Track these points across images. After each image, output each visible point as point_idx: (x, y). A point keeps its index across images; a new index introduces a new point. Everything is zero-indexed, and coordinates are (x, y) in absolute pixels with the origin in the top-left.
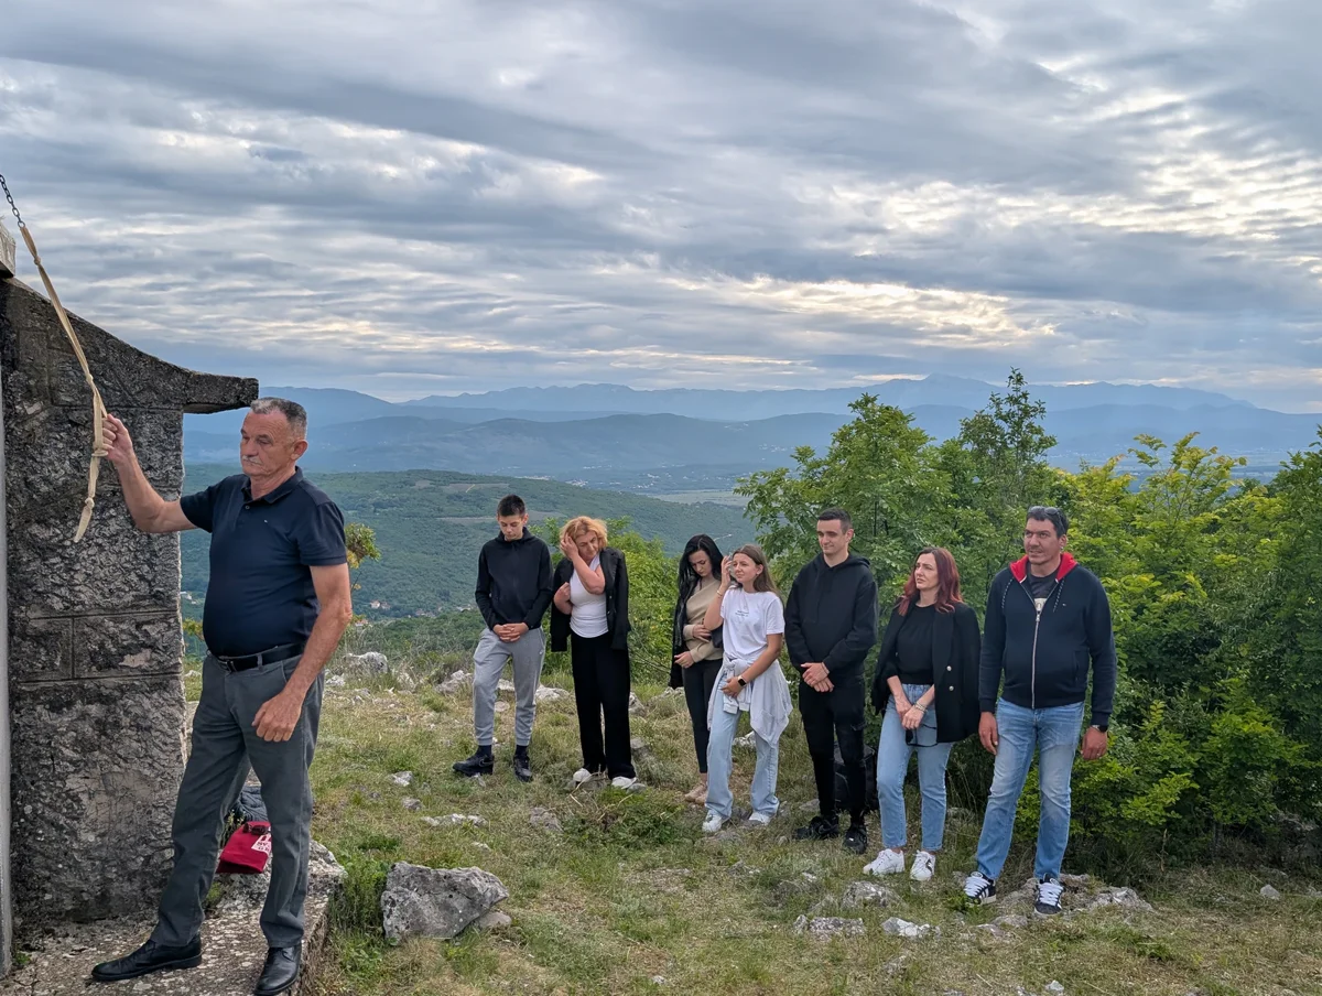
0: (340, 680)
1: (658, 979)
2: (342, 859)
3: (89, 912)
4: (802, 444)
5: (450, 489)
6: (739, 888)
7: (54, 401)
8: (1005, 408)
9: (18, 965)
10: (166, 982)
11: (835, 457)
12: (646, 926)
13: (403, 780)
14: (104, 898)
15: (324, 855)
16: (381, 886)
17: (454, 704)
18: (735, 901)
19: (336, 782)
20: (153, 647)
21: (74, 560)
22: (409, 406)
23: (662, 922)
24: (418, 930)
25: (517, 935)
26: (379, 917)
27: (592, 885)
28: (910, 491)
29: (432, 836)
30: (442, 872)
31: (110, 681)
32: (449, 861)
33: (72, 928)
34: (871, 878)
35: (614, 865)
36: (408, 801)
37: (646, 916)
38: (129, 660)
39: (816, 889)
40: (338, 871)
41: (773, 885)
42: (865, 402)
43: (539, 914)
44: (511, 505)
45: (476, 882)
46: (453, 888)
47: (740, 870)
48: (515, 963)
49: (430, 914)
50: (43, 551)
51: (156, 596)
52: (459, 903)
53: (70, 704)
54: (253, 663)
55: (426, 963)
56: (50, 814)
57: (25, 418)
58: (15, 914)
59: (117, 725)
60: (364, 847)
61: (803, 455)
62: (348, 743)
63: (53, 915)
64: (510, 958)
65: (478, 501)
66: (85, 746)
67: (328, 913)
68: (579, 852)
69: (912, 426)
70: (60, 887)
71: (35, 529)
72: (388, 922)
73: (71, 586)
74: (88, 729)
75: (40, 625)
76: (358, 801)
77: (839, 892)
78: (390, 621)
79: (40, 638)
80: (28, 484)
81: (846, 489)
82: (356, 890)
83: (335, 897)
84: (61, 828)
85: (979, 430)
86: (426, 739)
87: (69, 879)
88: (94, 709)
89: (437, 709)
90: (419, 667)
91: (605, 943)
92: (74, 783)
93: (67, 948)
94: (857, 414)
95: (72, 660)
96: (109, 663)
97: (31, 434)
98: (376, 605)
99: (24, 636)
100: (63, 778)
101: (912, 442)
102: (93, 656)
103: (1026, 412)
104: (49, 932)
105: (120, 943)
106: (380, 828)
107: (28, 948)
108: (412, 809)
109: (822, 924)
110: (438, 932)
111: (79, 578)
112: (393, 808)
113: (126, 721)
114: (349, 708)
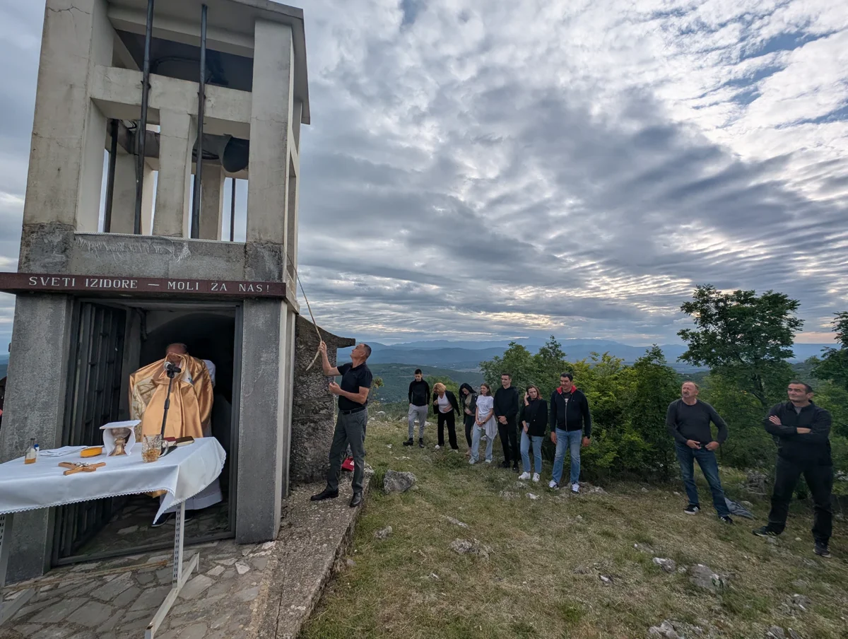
0: (373, 419)
1: (460, 508)
2: (373, 468)
3: (309, 480)
4: (496, 355)
5: (401, 368)
6: (483, 482)
7: (307, 345)
8: (550, 346)
9: (290, 495)
10: (327, 501)
11: (505, 358)
12: (456, 492)
13: (390, 446)
14: (312, 476)
15: (369, 467)
16: (384, 476)
17: (403, 426)
18: (481, 485)
19: (372, 447)
20: (327, 409)
21: (310, 385)
22: (392, 346)
23: (461, 491)
24: (393, 489)
25: (420, 492)
26: (383, 485)
27: (441, 479)
28: (526, 369)
29: (397, 462)
30: (400, 473)
31: (317, 417)
32: (402, 470)
33: (304, 485)
34: (521, 480)
35: (447, 473)
36: (391, 452)
37: (457, 489)
38: (321, 412)
39: (505, 483)
40: (372, 471)
41: (492, 481)
42: (512, 344)
43: (426, 486)
44: (418, 372)
45: (409, 476)
46: (403, 478)
47: (483, 476)
48: (420, 501)
49: (396, 484)
50: (303, 383)
51: (328, 395)
52: (404, 482)
53: (306, 423)
54: (348, 413)
55: (396, 499)
56: (300, 453)
57: (300, 349)
58: (290, 480)
59: (318, 429)
60: (379, 465)
61: (496, 358)
62: (375, 436)
63: (299, 481)
64: (419, 499)
65: (408, 372)
66: (309, 434)
67: (370, 482)
68: (437, 469)
69: (526, 350)
70: (301, 473)
71: (301, 377)
72: (385, 487)
73: (308, 392)
74: (310, 430)
75: (300, 402)
76: (377, 452)
77: (512, 485)
78: (386, 404)
79: (300, 406)
80: (300, 366)
81: (509, 368)
82: (377, 477)
83: (371, 479)
84: (302, 457)
85: (544, 351)
86: (396, 435)
87: (304, 471)
88: (312, 425)
89: (398, 427)
90: (393, 416)
91: (445, 497)
92: (306, 445)
93: (302, 490)
94: (511, 347)
95: (307, 411)
96: (317, 413)
97: (301, 353)
98: (382, 399)
99: (296, 405)
100: (304, 443)
101: (526, 354)
102: (313, 410)
103: (556, 346)
104: (298, 486)
105: (317, 490)
106: (383, 460)
107: (292, 490)
108: (392, 455)
109: (507, 494)
110: (399, 491)
111: (310, 390)
112: (388, 454)
113: (320, 428)
114: (375, 426)
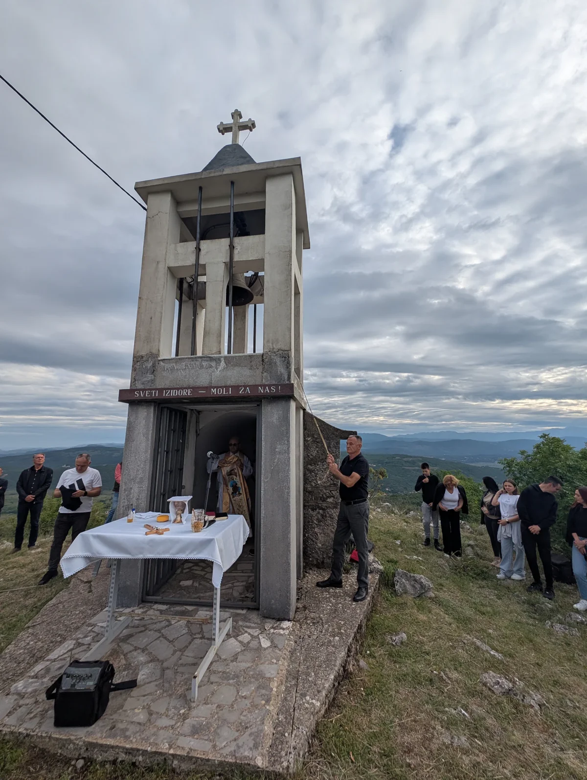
0: (379, 510)
2: (382, 564)
3: (320, 566)
4: (522, 449)
5: (405, 459)
6: (519, 603)
7: (314, 437)
9: (304, 576)
10: (337, 591)
11: (536, 454)
12: (483, 609)
13: (398, 542)
14: (323, 562)
15: (377, 562)
16: (394, 575)
18: (518, 608)
19: (380, 540)
20: (334, 497)
21: (317, 474)
22: (394, 437)
23: (489, 609)
24: (406, 592)
25: (436, 600)
26: (393, 585)
27: (462, 589)
28: (569, 466)
29: (408, 562)
30: (412, 575)
31: (324, 505)
32: (414, 571)
33: (316, 569)
34: (577, 611)
35: (469, 583)
36: (400, 550)
37: (483, 605)
38: (329, 500)
39: (552, 611)
40: (381, 567)
41: (533, 605)
42: (544, 436)
43: (444, 595)
44: (425, 466)
45: (423, 580)
46: (415, 580)
48: (437, 611)
49: (409, 587)
50: (311, 471)
51: (334, 484)
52: (418, 586)
53: (316, 509)
54: (350, 504)
55: (409, 604)
56: (311, 537)
57: (308, 441)
58: (303, 562)
59: (326, 516)
60: (388, 561)
61: (523, 453)
63: (312, 565)
64: (436, 609)
65: (413, 463)
66: (319, 521)
67: (379, 580)
68: (456, 576)
69: (565, 443)
70: (313, 557)
71: (309, 466)
72: (396, 587)
73: (316, 480)
74: (320, 517)
75: (310, 489)
76: (386, 547)
77: (564, 615)
78: (392, 494)
79: (310, 492)
80: (308, 456)
81: (542, 464)
82: (387, 575)
83: (381, 575)
84: (313, 541)
86: (404, 531)
87: (316, 556)
88: (321, 511)
90: (400, 509)
91: (469, 612)
92: (316, 530)
93: (315, 574)
94: (542, 440)
95: (316, 499)
96: (324, 500)
97: (309, 444)
98: (387, 489)
99: (306, 492)
100: (314, 528)
102: (321, 498)
104: (311, 569)
106: (392, 556)
107: (306, 572)
108: (402, 552)
109: (559, 627)
110: (412, 594)
111: (318, 478)
112: (396, 551)
113: (328, 515)
114: (382, 518)
